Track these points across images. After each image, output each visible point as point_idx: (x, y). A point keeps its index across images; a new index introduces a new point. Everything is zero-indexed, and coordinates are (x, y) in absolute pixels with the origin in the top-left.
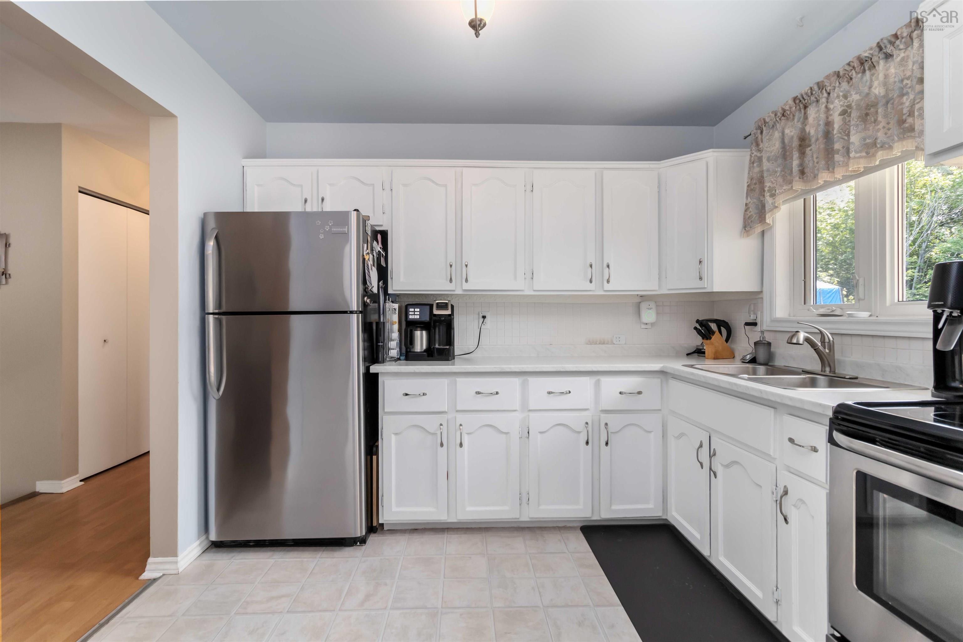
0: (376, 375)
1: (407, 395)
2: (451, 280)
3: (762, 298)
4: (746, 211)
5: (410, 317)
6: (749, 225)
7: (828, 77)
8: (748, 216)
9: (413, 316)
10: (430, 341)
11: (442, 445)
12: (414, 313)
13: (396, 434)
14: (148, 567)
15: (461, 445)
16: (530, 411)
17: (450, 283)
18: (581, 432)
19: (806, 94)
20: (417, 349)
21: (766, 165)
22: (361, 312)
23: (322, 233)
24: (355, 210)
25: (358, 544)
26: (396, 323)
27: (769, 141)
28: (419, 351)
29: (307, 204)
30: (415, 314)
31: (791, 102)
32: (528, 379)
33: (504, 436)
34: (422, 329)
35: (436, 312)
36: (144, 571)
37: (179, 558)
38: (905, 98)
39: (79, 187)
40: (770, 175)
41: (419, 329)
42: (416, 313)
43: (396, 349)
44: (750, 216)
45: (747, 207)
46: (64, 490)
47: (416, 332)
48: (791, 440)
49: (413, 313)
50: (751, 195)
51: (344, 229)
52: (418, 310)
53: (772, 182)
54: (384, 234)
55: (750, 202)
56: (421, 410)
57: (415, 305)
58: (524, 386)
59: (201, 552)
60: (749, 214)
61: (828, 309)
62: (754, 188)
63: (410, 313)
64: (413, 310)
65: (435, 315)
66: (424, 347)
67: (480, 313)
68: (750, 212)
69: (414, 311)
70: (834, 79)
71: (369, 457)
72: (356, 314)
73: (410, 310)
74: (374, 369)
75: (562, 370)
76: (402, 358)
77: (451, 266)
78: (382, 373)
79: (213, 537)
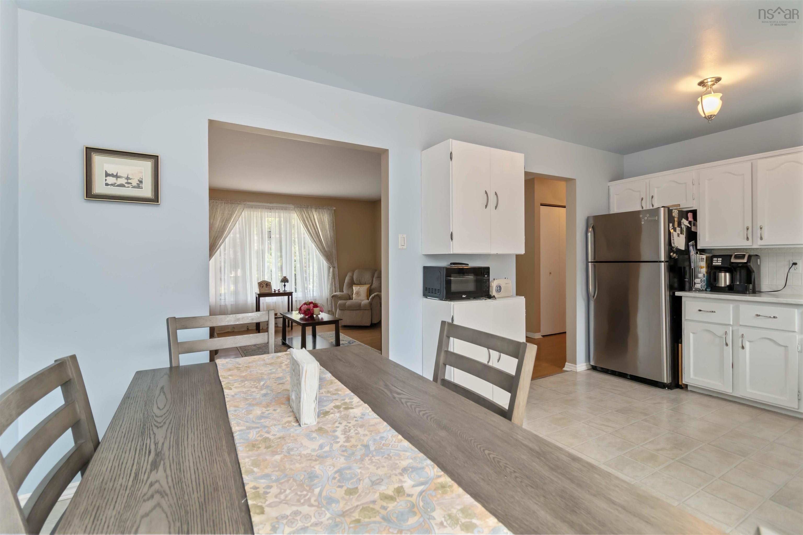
0: (680, 298)
1: (700, 310)
2: (748, 239)
5: (714, 264)
9: (716, 263)
10: (732, 279)
11: (727, 345)
13: (693, 333)
14: (566, 366)
15: (743, 347)
20: (721, 285)
22: (666, 262)
23: (643, 221)
24: (662, 207)
25: (667, 388)
26: (704, 267)
28: (723, 285)
29: (643, 201)
30: (718, 262)
33: (783, 348)
34: (726, 271)
35: (733, 260)
36: (564, 367)
37: (578, 366)
39: (541, 203)
41: (723, 272)
42: (718, 261)
43: (700, 284)
46: (536, 338)
47: (720, 274)
49: (716, 261)
51: (655, 218)
52: (721, 259)
54: (694, 213)
56: (711, 321)
57: (718, 256)
59: (587, 369)
63: (714, 261)
64: (716, 259)
65: (733, 263)
66: (728, 283)
67: (791, 261)
69: (717, 260)
71: (676, 345)
72: (663, 263)
73: (714, 259)
74: (678, 294)
76: (707, 290)
77: (748, 229)
78: (684, 296)
79: (592, 363)
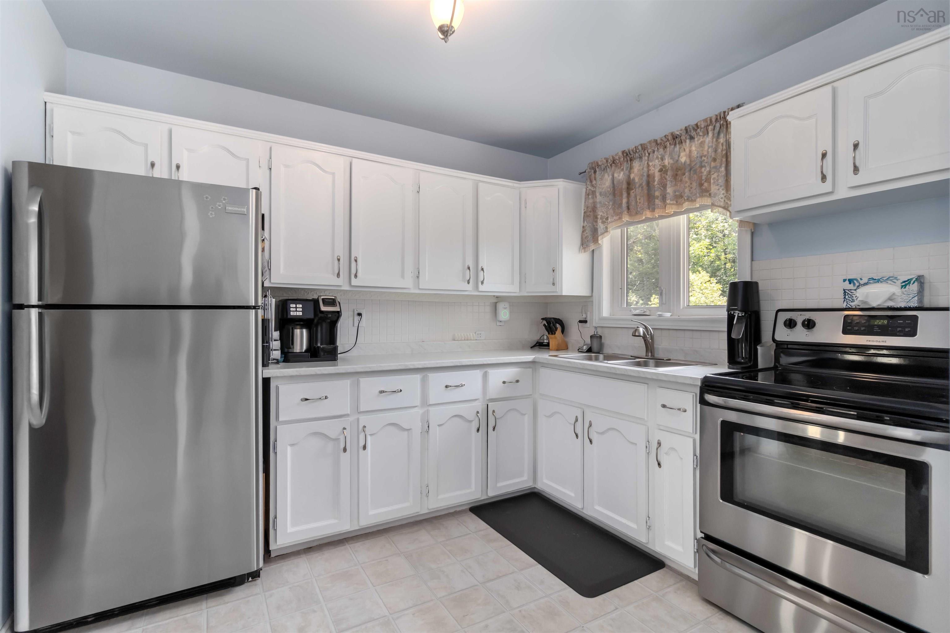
0: (269, 380)
1: (306, 399)
2: (338, 275)
3: (592, 301)
4: (583, 232)
5: (292, 313)
6: (585, 243)
7: (650, 142)
8: (585, 236)
9: (295, 312)
10: (312, 340)
11: (345, 450)
12: (296, 309)
13: (292, 445)
15: (365, 448)
16: (430, 405)
17: (338, 278)
18: (473, 421)
19: (633, 150)
20: (296, 349)
21: (599, 198)
23: (212, 211)
24: (255, 188)
27: (601, 180)
28: (298, 351)
29: (154, 168)
30: (296, 311)
31: (620, 154)
32: (428, 374)
33: (406, 433)
34: (302, 327)
35: (323, 308)
38: (703, 169)
40: (602, 206)
41: (298, 327)
42: (298, 309)
43: (278, 350)
44: (586, 236)
45: (584, 229)
47: (296, 330)
48: (664, 406)
49: (294, 309)
50: (587, 220)
51: (243, 209)
52: (301, 306)
53: (603, 212)
55: (586, 226)
56: (322, 415)
57: (296, 301)
58: (424, 382)
60: (586, 235)
61: (642, 311)
62: (589, 214)
63: (291, 309)
64: (294, 306)
65: (322, 312)
66: (305, 348)
67: (355, 310)
68: (587, 233)
69: (296, 308)
70: (654, 144)
72: (254, 310)
73: (291, 306)
74: (265, 373)
75: (459, 364)
76: (283, 360)
77: (339, 260)
78: (273, 377)
79: (23, 628)
